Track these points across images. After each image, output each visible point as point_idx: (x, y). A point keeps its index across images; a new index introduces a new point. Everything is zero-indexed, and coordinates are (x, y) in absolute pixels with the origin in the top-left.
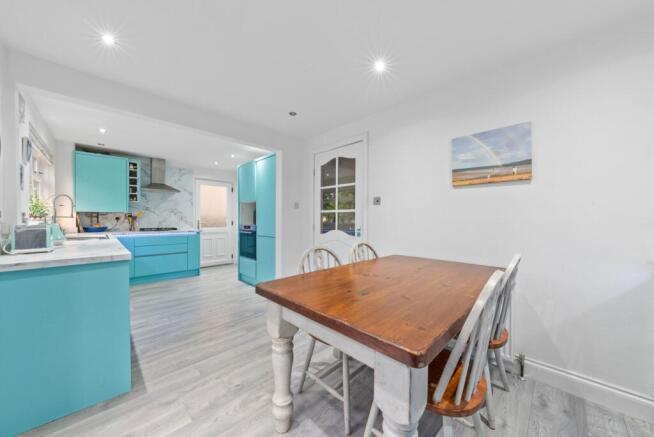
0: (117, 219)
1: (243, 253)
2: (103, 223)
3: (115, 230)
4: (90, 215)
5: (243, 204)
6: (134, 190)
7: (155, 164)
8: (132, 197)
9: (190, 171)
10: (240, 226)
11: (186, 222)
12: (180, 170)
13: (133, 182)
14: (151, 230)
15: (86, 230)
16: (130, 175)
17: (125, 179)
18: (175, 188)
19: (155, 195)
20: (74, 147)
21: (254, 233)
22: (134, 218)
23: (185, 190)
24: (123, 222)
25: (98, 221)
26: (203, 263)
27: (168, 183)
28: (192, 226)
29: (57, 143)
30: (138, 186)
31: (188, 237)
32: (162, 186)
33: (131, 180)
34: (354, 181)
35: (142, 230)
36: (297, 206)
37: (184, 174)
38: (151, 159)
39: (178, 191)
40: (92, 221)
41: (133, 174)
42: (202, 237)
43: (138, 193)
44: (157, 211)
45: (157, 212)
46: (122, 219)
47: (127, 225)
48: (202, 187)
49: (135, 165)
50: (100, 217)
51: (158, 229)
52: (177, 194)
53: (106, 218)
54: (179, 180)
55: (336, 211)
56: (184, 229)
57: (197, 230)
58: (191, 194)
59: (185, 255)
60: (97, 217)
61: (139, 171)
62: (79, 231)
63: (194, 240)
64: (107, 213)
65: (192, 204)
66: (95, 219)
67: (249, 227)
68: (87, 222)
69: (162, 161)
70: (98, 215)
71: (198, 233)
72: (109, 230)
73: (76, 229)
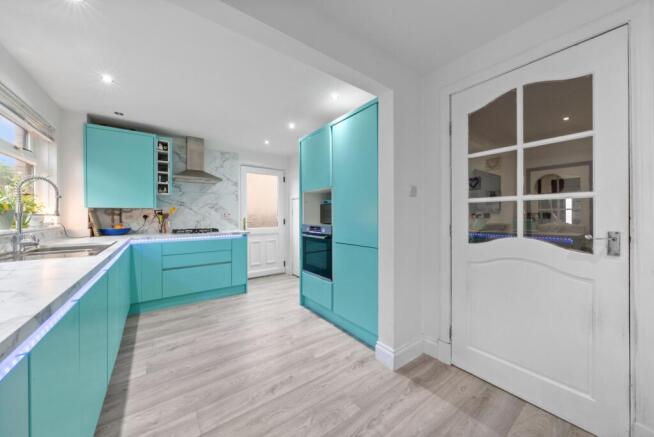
0: (145, 217)
1: (307, 266)
2: (128, 223)
3: (142, 233)
4: (111, 212)
5: (307, 194)
6: (164, 178)
7: (192, 145)
8: (162, 187)
9: (235, 156)
10: (302, 227)
11: (230, 221)
12: (223, 154)
13: (162, 167)
14: (184, 231)
15: (103, 233)
16: (160, 158)
17: (152, 163)
18: (218, 176)
19: (191, 186)
20: (85, 120)
21: (329, 238)
22: (165, 216)
23: (228, 179)
24: (153, 222)
25: (121, 221)
26: (251, 272)
27: (207, 170)
28: (237, 225)
29: (62, 112)
30: (169, 173)
31: (232, 240)
32: (200, 173)
33: (160, 165)
34: (590, 127)
35: (175, 232)
36: (414, 192)
37: (227, 159)
38: (187, 139)
39: (221, 180)
40: (113, 221)
41: (162, 156)
42: (250, 240)
43: (169, 183)
44: (193, 206)
45: (195, 209)
46: (151, 217)
47: (156, 225)
48: (248, 175)
49: (165, 145)
50: (124, 215)
51: (195, 231)
52: (219, 184)
53: (131, 217)
54: (222, 166)
55: (520, 198)
56: (228, 231)
57: (242, 231)
58: (236, 184)
59: (229, 265)
60: (120, 215)
61: (169, 152)
62: (93, 235)
63: (239, 245)
64: (131, 210)
65: (237, 196)
66: (116, 218)
67: (319, 228)
68: (106, 222)
69: (201, 141)
70: (121, 211)
71: (245, 235)
72: (134, 232)
73: (88, 231)
